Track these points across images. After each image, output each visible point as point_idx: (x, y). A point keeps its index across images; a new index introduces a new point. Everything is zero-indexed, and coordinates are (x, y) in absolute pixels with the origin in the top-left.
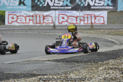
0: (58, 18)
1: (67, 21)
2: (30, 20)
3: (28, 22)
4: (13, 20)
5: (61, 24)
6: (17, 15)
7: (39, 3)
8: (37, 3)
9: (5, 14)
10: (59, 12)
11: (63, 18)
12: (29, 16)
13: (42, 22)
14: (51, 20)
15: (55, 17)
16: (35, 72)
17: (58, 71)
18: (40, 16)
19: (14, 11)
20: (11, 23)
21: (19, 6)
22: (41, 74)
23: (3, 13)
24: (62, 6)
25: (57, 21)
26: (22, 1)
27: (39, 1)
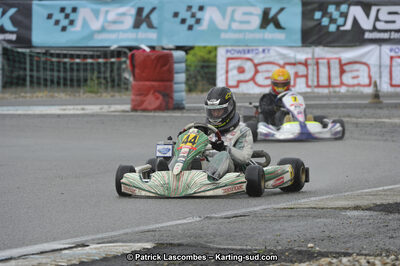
0: (388, 69)
2: (297, 75)
4: (242, 77)
6: (256, 61)
7: (325, 21)
8: (320, 20)
9: (216, 56)
10: (391, 50)
12: (294, 64)
13: (336, 82)
14: (366, 75)
15: (380, 66)
17: (388, 241)
18: (329, 63)
19: (246, 48)
20: (237, 86)
21: (263, 30)
22: (331, 253)
23: (210, 52)
25: (386, 78)
26: (272, 13)
27: (325, 13)
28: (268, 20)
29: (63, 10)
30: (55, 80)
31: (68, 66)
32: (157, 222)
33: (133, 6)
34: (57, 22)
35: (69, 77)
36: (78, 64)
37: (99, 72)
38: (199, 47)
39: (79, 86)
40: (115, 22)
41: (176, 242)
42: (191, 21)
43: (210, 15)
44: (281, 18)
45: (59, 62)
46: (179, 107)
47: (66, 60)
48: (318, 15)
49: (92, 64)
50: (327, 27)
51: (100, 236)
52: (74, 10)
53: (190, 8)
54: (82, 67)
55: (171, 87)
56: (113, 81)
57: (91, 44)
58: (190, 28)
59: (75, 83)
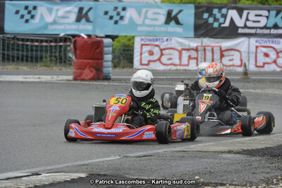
0: (254, 55)
1: (275, 62)
2: (190, 58)
3: (186, 63)
4: (152, 58)
5: (262, 69)
6: (162, 47)
7: (211, 20)
8: (207, 19)
9: (133, 43)
10: (257, 42)
11: (266, 55)
12: (188, 50)
14: (239, 58)
15: (249, 53)
16: (197, 177)
17: (251, 175)
18: (212, 49)
19: (155, 38)
20: (148, 65)
21: (166, 26)
22: (211, 183)
23: (129, 40)
24: (265, 27)
25: (252, 61)
26: (174, 14)
27: (211, 15)
28: (171, 18)
29: (26, 8)
30: (20, 57)
31: (29, 48)
32: (89, 159)
33: (76, 6)
34: (22, 17)
35: (29, 55)
36: (36, 46)
37: (51, 52)
38: (122, 36)
39: (37, 62)
40: (63, 17)
41: (103, 173)
42: (116, 18)
43: (130, 14)
44: (180, 17)
45: (23, 45)
46: (107, 78)
47: (28, 43)
48: (206, 15)
49: (46, 46)
50: (212, 24)
51: (49, 168)
52: (35, 8)
53: (116, 8)
54: (39, 48)
55: (102, 64)
56: (61, 59)
57: (45, 32)
58: (116, 22)
59: (34, 60)
